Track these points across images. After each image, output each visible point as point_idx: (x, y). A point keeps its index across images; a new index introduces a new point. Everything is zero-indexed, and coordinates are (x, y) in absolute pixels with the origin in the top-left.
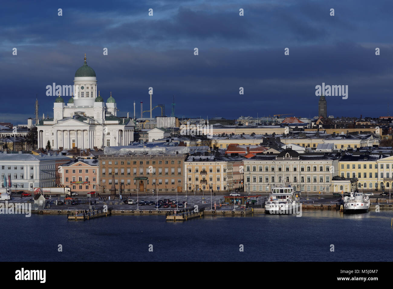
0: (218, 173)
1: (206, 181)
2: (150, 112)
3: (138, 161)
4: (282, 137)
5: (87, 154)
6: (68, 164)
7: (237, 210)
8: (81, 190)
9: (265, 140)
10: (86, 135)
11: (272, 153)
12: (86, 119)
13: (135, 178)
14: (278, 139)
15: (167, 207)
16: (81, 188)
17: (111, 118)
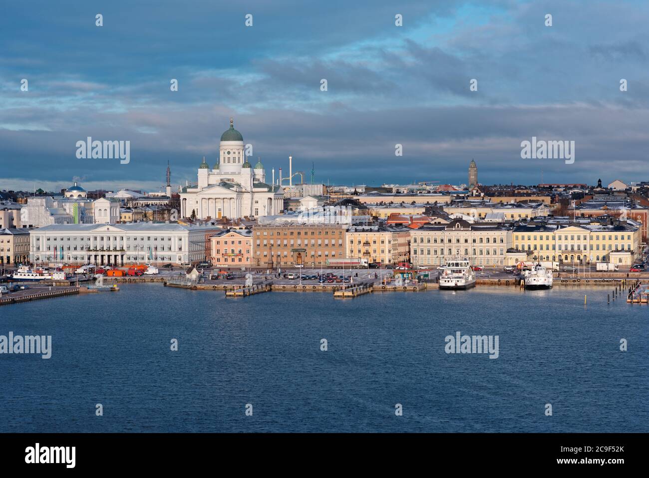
0: (383, 244)
1: (370, 253)
2: (289, 180)
3: (296, 232)
4: (444, 205)
5: (237, 224)
6: (220, 234)
7: (409, 285)
8: (233, 263)
9: (427, 209)
10: (234, 204)
11: (439, 223)
12: (233, 187)
13: (293, 250)
14: (441, 207)
15: (332, 282)
16: (233, 260)
17: (260, 185)
